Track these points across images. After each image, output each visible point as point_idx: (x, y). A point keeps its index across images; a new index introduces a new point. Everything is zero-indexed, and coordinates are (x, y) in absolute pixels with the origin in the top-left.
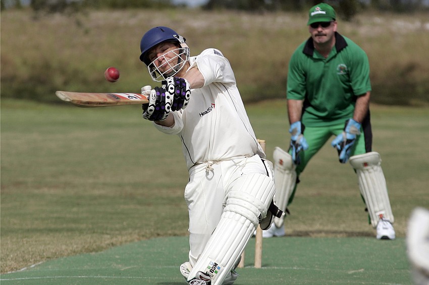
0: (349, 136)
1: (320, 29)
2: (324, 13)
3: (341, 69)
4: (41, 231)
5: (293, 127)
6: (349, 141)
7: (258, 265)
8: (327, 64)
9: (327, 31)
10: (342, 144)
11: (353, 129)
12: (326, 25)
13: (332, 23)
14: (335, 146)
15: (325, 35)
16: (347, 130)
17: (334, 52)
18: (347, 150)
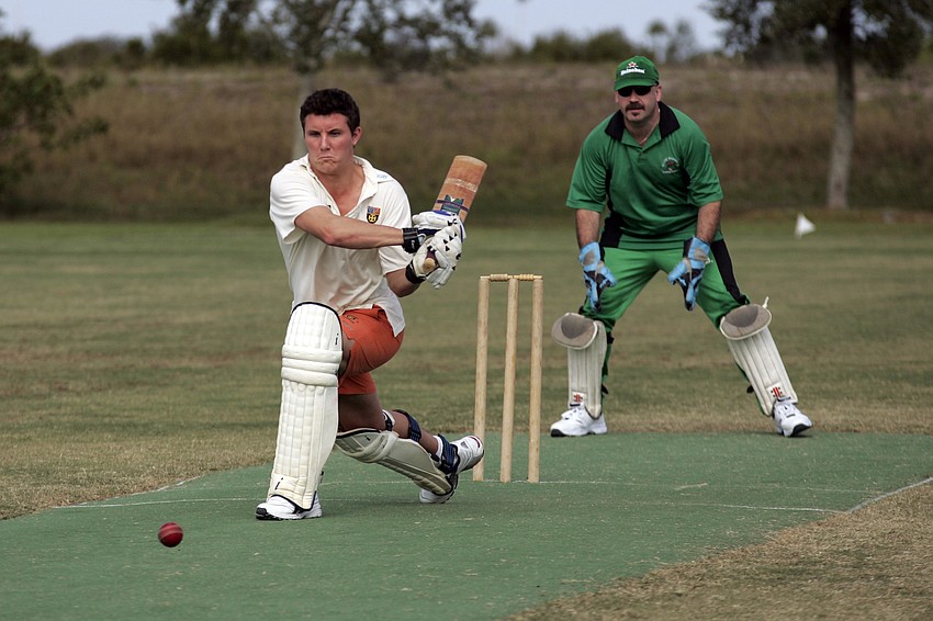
0: (695, 265)
1: (634, 98)
2: (643, 71)
3: (669, 164)
4: (231, 427)
5: (586, 250)
6: (696, 272)
7: (533, 478)
8: (643, 156)
9: (645, 100)
10: (686, 276)
11: (699, 253)
12: (643, 91)
13: (653, 89)
14: (676, 281)
15: (643, 108)
16: (690, 255)
17: (656, 138)
18: (695, 287)
